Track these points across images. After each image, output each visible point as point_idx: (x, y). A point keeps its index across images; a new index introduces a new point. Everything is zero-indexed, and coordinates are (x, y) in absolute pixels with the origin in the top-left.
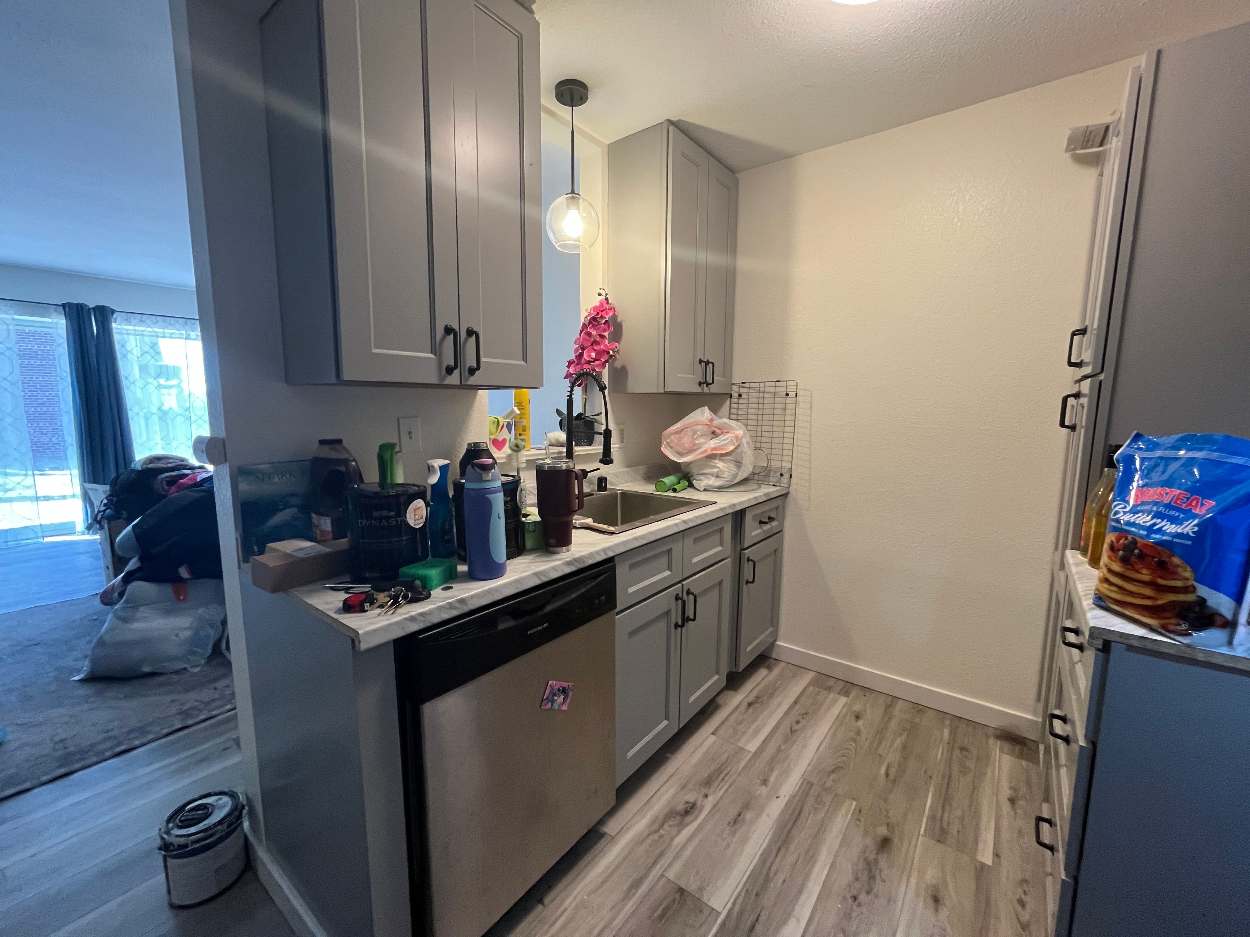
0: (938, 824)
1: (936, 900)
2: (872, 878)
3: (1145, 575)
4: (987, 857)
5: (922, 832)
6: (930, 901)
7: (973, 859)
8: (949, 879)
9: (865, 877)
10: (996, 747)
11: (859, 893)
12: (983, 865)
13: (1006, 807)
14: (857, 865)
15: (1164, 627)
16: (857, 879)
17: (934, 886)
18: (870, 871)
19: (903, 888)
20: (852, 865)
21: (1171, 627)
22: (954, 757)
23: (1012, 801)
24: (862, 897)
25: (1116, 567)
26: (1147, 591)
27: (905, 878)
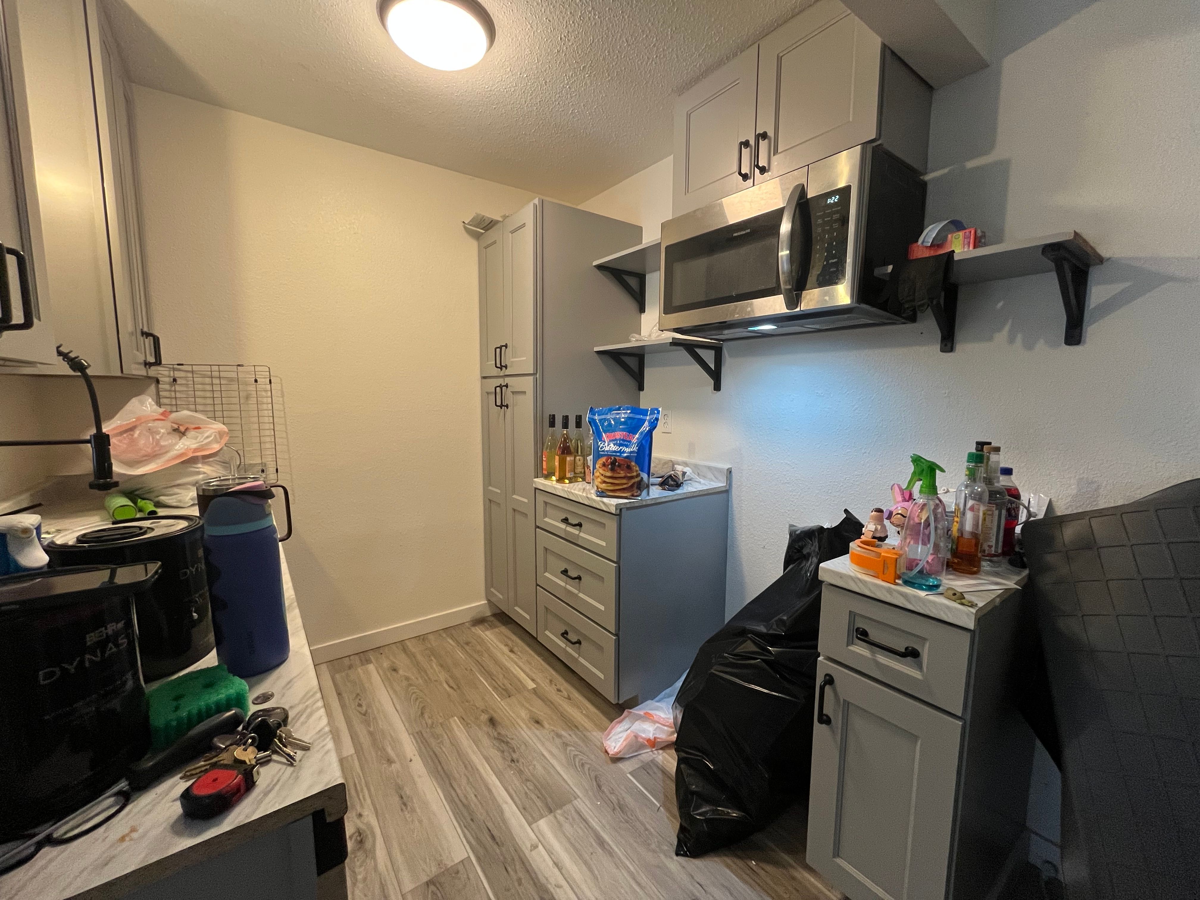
0: (500, 689)
1: (537, 722)
2: (507, 743)
3: (622, 474)
4: (531, 685)
5: (499, 700)
6: (536, 725)
7: (528, 690)
8: (531, 708)
9: (505, 747)
10: (478, 631)
11: (512, 757)
12: (534, 689)
13: (512, 655)
14: (494, 745)
15: (633, 495)
16: (503, 752)
17: (530, 718)
18: (503, 742)
19: (522, 732)
20: (493, 748)
21: (636, 494)
22: (468, 651)
23: (512, 651)
24: (515, 756)
25: (609, 474)
26: (624, 481)
27: (517, 726)
